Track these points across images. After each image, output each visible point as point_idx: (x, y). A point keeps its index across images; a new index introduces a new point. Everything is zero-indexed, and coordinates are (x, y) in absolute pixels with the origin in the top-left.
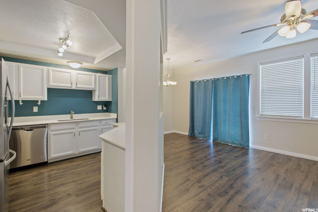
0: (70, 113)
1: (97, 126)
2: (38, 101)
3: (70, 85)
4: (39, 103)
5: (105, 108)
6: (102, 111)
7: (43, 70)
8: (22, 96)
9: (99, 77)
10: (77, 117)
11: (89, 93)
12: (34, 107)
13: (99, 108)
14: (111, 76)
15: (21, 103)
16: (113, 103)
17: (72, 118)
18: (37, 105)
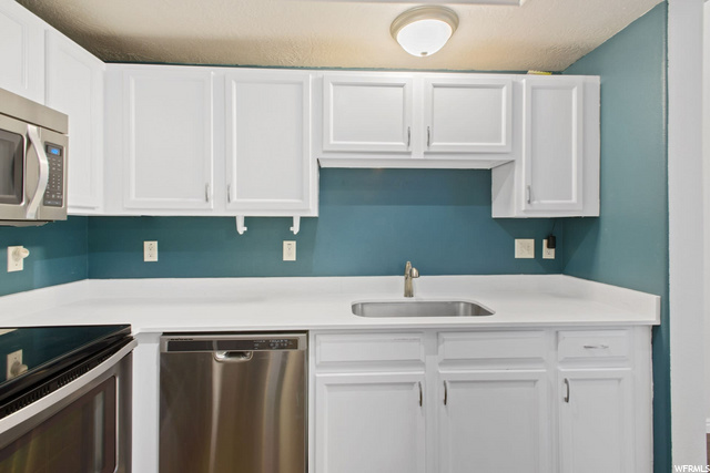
0: (402, 271)
1: (537, 360)
2: (290, 220)
3: (400, 145)
4: (295, 229)
5: (548, 254)
6: (538, 266)
7: (301, 84)
8: (234, 198)
9: (534, 89)
10: (431, 288)
11: (477, 182)
12: (285, 243)
13: (524, 249)
14: (595, 80)
15: (241, 229)
16: (606, 229)
17: (409, 293)
18: (291, 237)
